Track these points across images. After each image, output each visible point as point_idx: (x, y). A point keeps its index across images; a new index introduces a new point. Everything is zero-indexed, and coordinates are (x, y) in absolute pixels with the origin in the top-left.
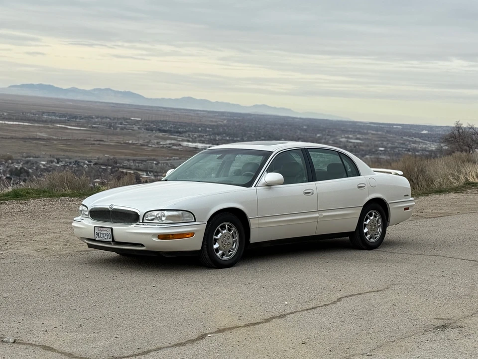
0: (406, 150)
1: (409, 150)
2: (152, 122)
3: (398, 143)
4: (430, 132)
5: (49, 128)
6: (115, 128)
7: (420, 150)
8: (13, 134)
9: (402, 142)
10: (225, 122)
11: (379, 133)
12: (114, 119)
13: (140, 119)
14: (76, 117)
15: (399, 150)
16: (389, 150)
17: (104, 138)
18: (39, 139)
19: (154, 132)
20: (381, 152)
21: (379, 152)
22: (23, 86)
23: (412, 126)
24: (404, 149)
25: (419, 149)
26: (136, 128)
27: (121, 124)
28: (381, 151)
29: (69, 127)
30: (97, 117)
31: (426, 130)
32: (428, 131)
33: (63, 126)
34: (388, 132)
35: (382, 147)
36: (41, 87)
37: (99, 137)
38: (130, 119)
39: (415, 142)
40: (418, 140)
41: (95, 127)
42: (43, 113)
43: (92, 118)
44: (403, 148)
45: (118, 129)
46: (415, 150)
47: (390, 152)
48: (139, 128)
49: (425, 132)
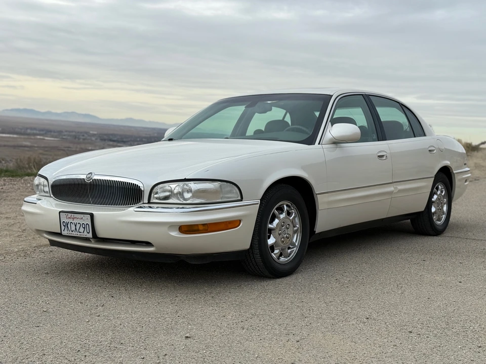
2: (105, 135)
5: (32, 139)
6: (79, 139)
8: (6, 143)
10: (156, 135)
12: (78, 132)
13: (95, 133)
14: (51, 131)
17: (71, 145)
18: (25, 146)
19: (107, 141)
22: (12, 110)
26: (94, 139)
27: (83, 136)
29: (46, 138)
30: (66, 131)
33: (41, 137)
36: (25, 110)
37: (67, 145)
38: (89, 133)
41: (64, 139)
42: (27, 129)
43: (62, 132)
45: (81, 140)
48: (96, 139)
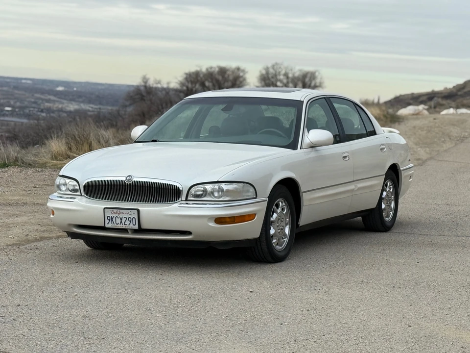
0: (38, 111)
1: (42, 111)
3: (29, 102)
4: (66, 89)
7: (55, 111)
9: (33, 100)
11: (5, 89)
15: (30, 111)
16: (17, 110)
20: (7, 113)
21: (5, 112)
23: (44, 82)
24: (36, 110)
25: (55, 109)
28: (8, 111)
31: (62, 86)
32: (65, 87)
34: (16, 88)
35: (9, 107)
39: (48, 101)
40: (52, 98)
44: (34, 108)
46: (49, 110)
47: (18, 113)
49: (60, 89)
